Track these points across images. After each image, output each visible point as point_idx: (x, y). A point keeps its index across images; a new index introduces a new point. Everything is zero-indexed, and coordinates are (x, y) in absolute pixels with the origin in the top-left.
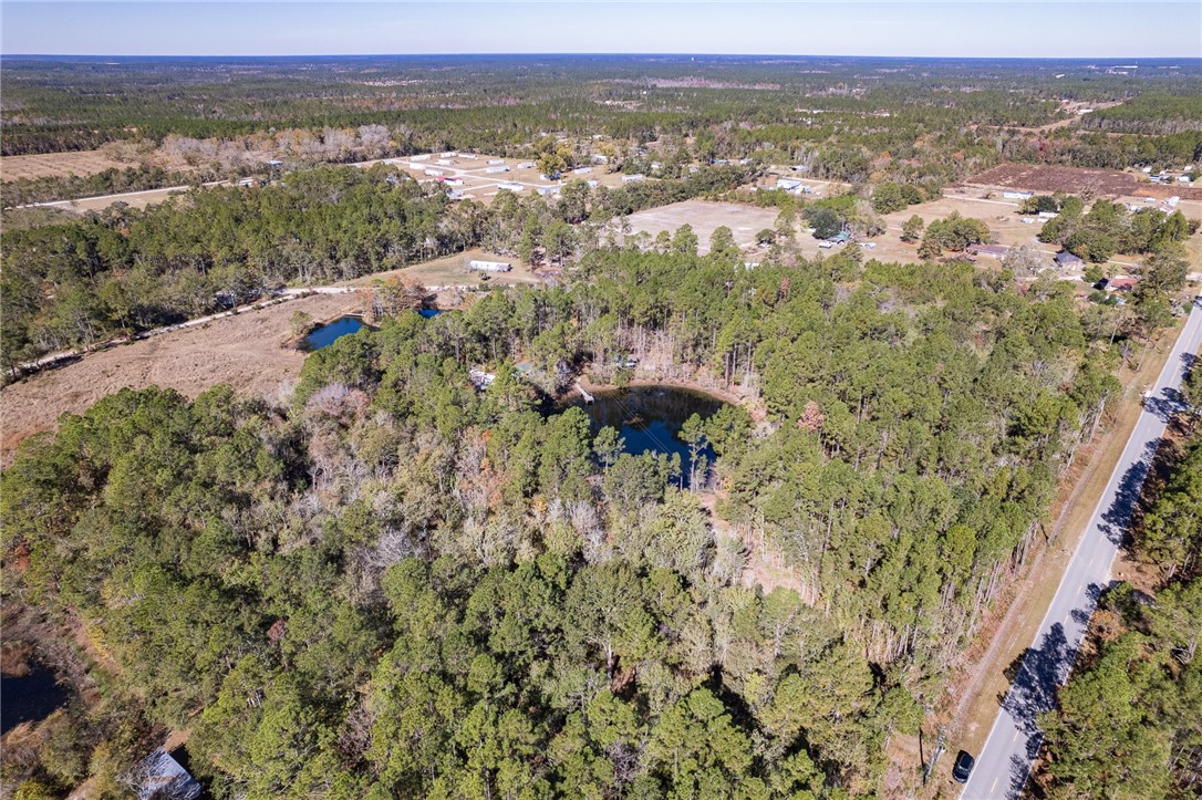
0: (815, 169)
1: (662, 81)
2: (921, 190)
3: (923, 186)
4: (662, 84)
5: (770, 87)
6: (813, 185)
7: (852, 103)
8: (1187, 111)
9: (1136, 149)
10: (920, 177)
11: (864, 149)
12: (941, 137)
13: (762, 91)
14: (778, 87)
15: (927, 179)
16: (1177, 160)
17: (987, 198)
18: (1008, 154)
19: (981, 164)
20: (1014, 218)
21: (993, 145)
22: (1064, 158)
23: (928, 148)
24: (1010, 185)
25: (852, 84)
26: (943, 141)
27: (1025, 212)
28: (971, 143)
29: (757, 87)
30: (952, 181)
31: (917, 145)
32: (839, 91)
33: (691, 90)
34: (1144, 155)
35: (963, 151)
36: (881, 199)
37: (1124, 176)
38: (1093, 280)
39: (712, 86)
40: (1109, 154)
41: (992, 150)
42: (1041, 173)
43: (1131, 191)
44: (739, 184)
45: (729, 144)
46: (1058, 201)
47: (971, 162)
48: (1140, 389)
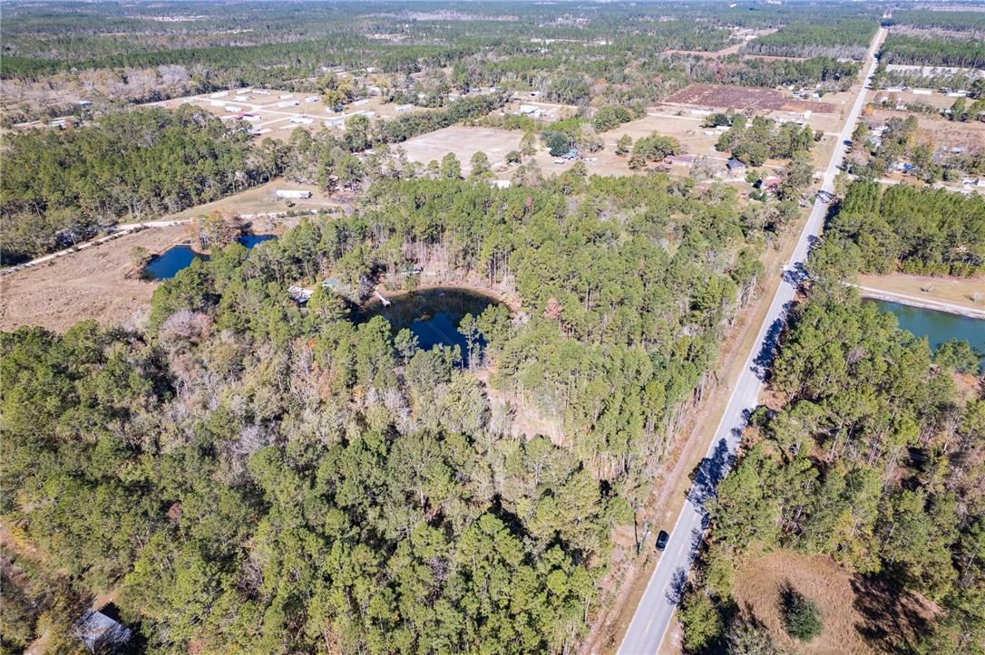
0: (549, 95)
1: (421, 14)
2: (630, 111)
3: (632, 107)
4: (421, 17)
5: (510, 18)
6: (548, 109)
7: (577, 33)
8: (819, 39)
9: (783, 72)
10: (630, 99)
11: (586, 77)
12: (645, 63)
13: (504, 23)
14: (517, 18)
15: (635, 101)
16: (811, 80)
17: (679, 114)
18: (695, 77)
19: (675, 86)
20: (698, 131)
21: (683, 70)
22: (734, 79)
23: (635, 74)
24: (696, 103)
25: (576, 15)
26: (646, 67)
27: (706, 126)
28: (667, 69)
29: (500, 19)
30: (654, 101)
31: (627, 71)
32: (566, 22)
33: (446, 22)
34: (789, 77)
35: (661, 75)
36: (600, 121)
37: (775, 93)
38: (752, 181)
39: (463, 19)
40: (765, 76)
41: (683, 74)
42: (718, 92)
43: (780, 106)
44: (490, 110)
45: (480, 74)
46: (729, 117)
47: (667, 84)
48: (780, 265)
